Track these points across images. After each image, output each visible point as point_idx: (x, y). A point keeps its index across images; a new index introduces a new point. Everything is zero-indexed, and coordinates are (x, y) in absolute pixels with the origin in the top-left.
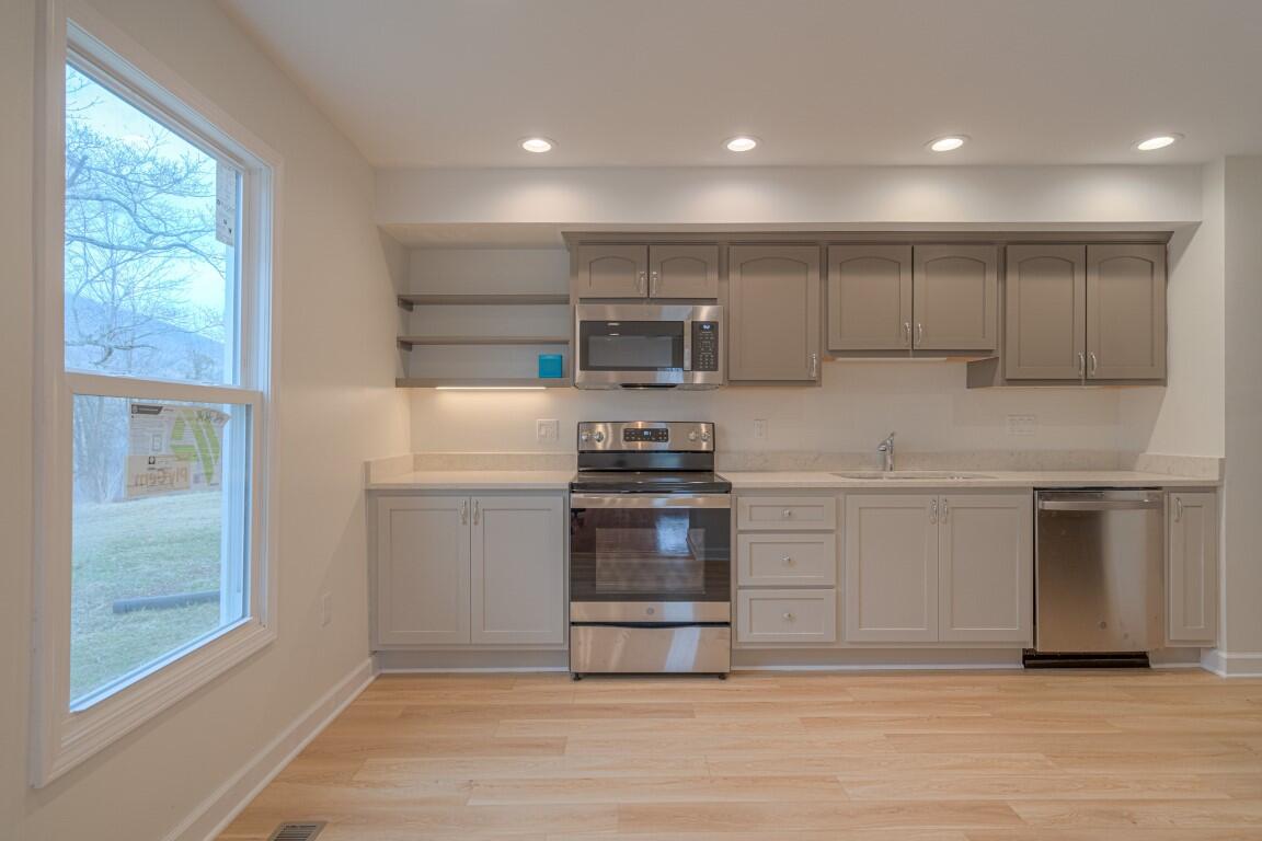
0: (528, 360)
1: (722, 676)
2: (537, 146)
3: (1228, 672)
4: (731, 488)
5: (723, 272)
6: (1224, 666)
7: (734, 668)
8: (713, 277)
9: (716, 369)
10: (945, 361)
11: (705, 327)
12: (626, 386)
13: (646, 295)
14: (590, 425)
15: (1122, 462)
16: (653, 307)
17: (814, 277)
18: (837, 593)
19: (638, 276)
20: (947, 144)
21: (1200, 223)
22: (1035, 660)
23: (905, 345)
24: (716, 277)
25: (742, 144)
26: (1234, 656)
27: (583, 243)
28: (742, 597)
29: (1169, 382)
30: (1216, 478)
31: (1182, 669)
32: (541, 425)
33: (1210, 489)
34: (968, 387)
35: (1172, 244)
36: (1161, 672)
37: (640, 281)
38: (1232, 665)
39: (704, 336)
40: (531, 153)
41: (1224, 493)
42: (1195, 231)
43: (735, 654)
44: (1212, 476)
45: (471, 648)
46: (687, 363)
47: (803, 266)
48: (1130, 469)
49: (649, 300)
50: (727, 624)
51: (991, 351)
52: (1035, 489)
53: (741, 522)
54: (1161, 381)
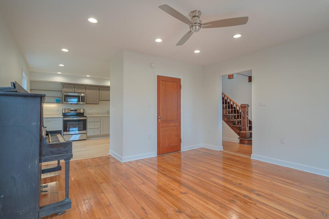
0: (54, 100)
1: (85, 140)
4: (86, 117)
5: (86, 90)
8: (84, 90)
9: (84, 102)
17: (98, 91)
18: (100, 129)
27: (64, 84)
28: (88, 130)
32: (56, 109)
37: (73, 90)
39: (83, 98)
43: (87, 137)
46: (80, 101)
47: (96, 89)
49: (75, 92)
50: (86, 133)
53: (88, 121)
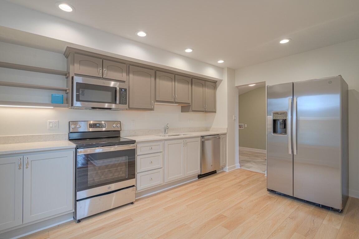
0: (45, 96)
1: (132, 203)
2: (65, 8)
3: (228, 170)
4: (135, 142)
5: (128, 73)
6: (227, 169)
7: (136, 199)
8: (124, 75)
9: (126, 104)
10: (178, 105)
11: (123, 90)
12: (93, 108)
13: (102, 77)
14: (75, 122)
15: (207, 130)
16: (104, 81)
17: (153, 79)
18: (163, 169)
19: (99, 70)
20: (189, 51)
21: (222, 80)
22: (200, 176)
23: (173, 100)
24: (125, 74)
25: (142, 34)
26: (229, 167)
27: (76, 53)
28: (138, 176)
29: (217, 112)
30: (226, 132)
31: (221, 172)
32: (50, 123)
33: (225, 134)
34: (182, 112)
35: (217, 83)
36: (219, 173)
37: (100, 71)
38: (229, 169)
39: (123, 93)
40: (63, 10)
41: (227, 135)
42: (221, 82)
43: (137, 195)
44: (225, 131)
45: (24, 226)
46: (118, 102)
47: (149, 75)
48: (208, 131)
49: (103, 78)
50: (133, 186)
51: (189, 103)
52: (201, 136)
53: (138, 152)
54: (215, 112)
